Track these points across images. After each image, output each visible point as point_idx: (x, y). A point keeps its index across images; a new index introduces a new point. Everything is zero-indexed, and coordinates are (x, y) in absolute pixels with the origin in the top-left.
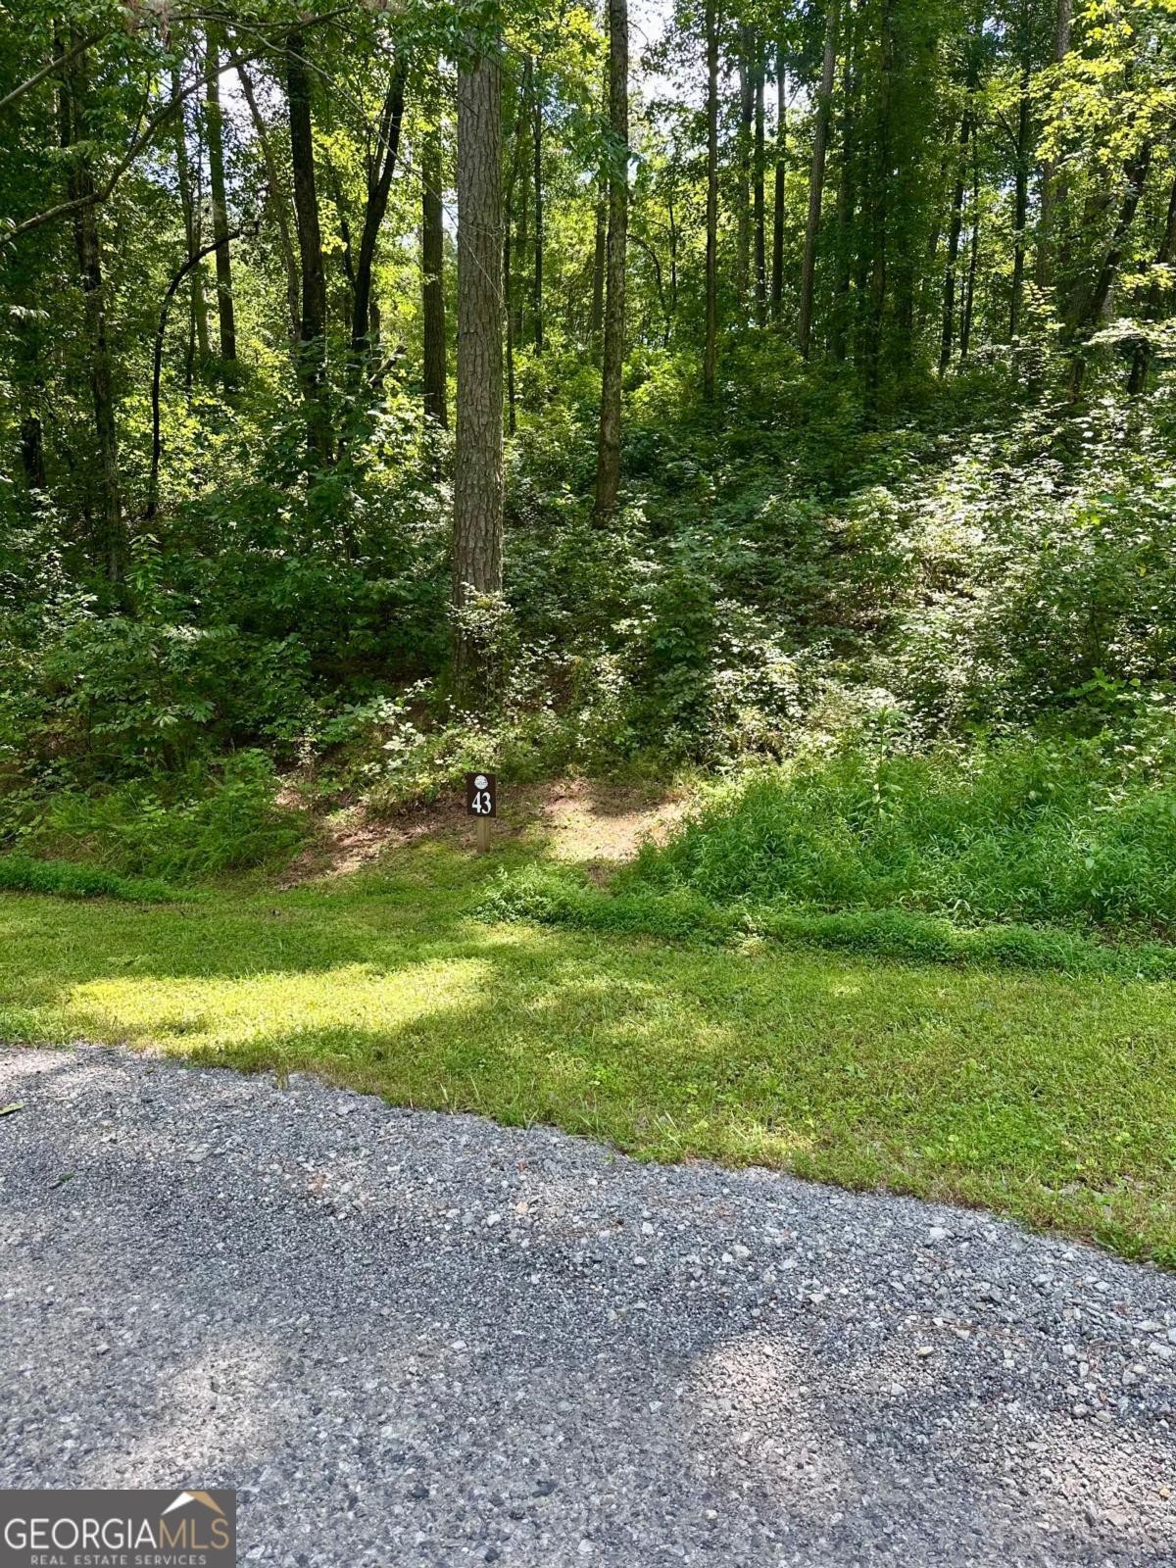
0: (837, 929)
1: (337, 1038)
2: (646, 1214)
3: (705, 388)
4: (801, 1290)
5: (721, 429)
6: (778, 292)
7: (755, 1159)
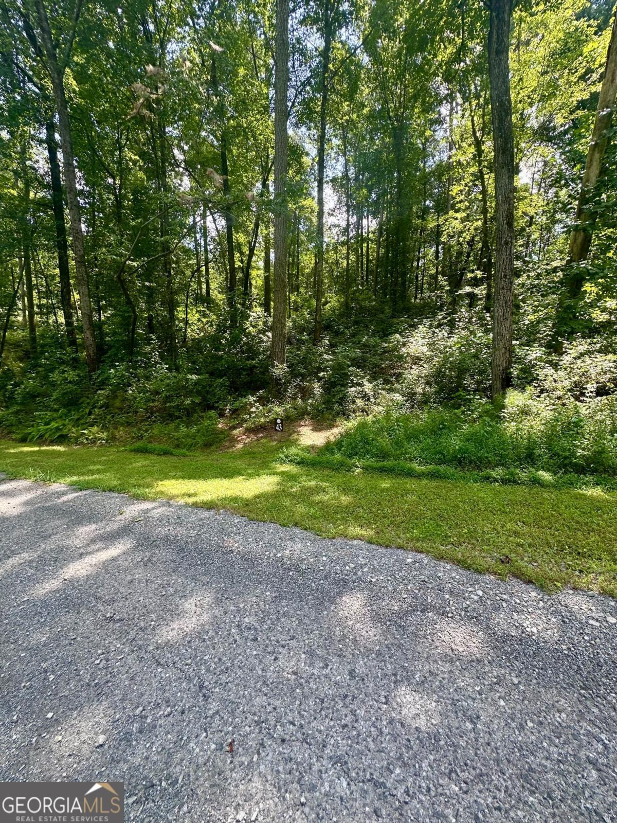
0: (384, 467)
1: (235, 499)
2: (324, 554)
3: (346, 305)
4: (369, 577)
5: (351, 317)
6: (367, 278)
7: (357, 538)
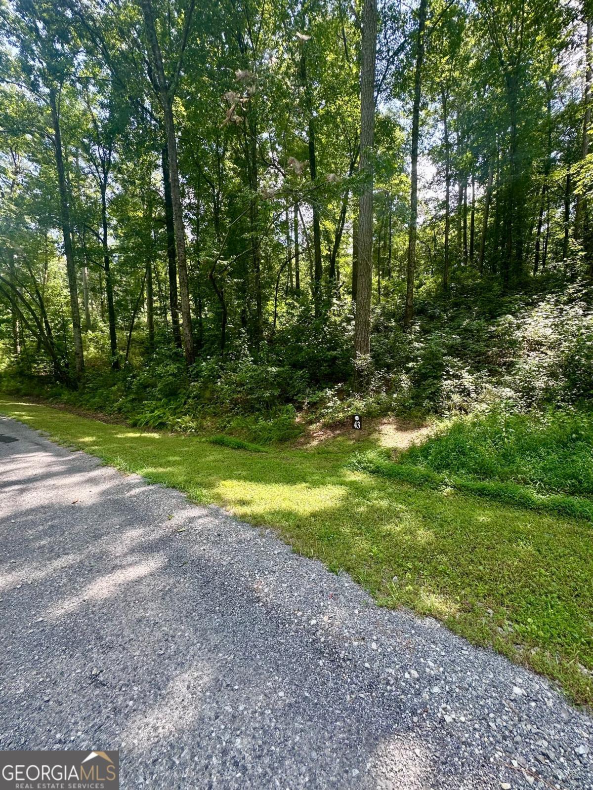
0: (484, 489)
1: (288, 515)
2: (375, 638)
3: (444, 286)
4: (440, 710)
5: (449, 298)
6: (472, 253)
7: (429, 613)
